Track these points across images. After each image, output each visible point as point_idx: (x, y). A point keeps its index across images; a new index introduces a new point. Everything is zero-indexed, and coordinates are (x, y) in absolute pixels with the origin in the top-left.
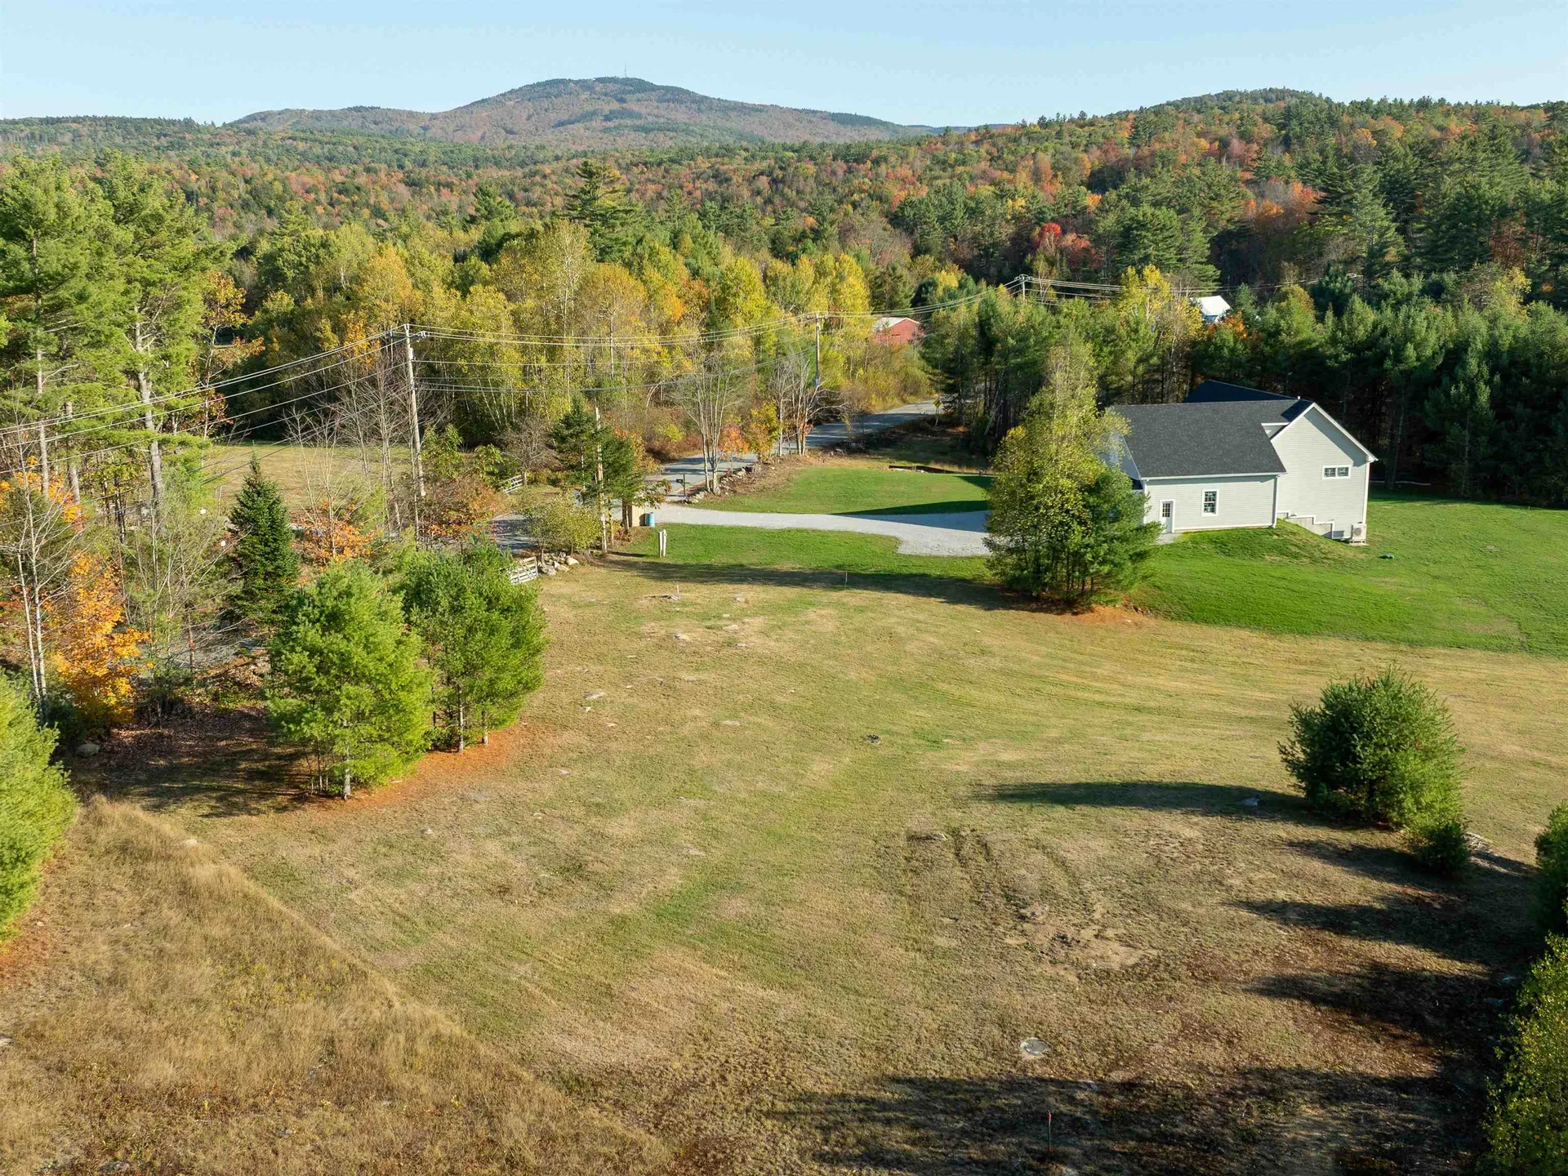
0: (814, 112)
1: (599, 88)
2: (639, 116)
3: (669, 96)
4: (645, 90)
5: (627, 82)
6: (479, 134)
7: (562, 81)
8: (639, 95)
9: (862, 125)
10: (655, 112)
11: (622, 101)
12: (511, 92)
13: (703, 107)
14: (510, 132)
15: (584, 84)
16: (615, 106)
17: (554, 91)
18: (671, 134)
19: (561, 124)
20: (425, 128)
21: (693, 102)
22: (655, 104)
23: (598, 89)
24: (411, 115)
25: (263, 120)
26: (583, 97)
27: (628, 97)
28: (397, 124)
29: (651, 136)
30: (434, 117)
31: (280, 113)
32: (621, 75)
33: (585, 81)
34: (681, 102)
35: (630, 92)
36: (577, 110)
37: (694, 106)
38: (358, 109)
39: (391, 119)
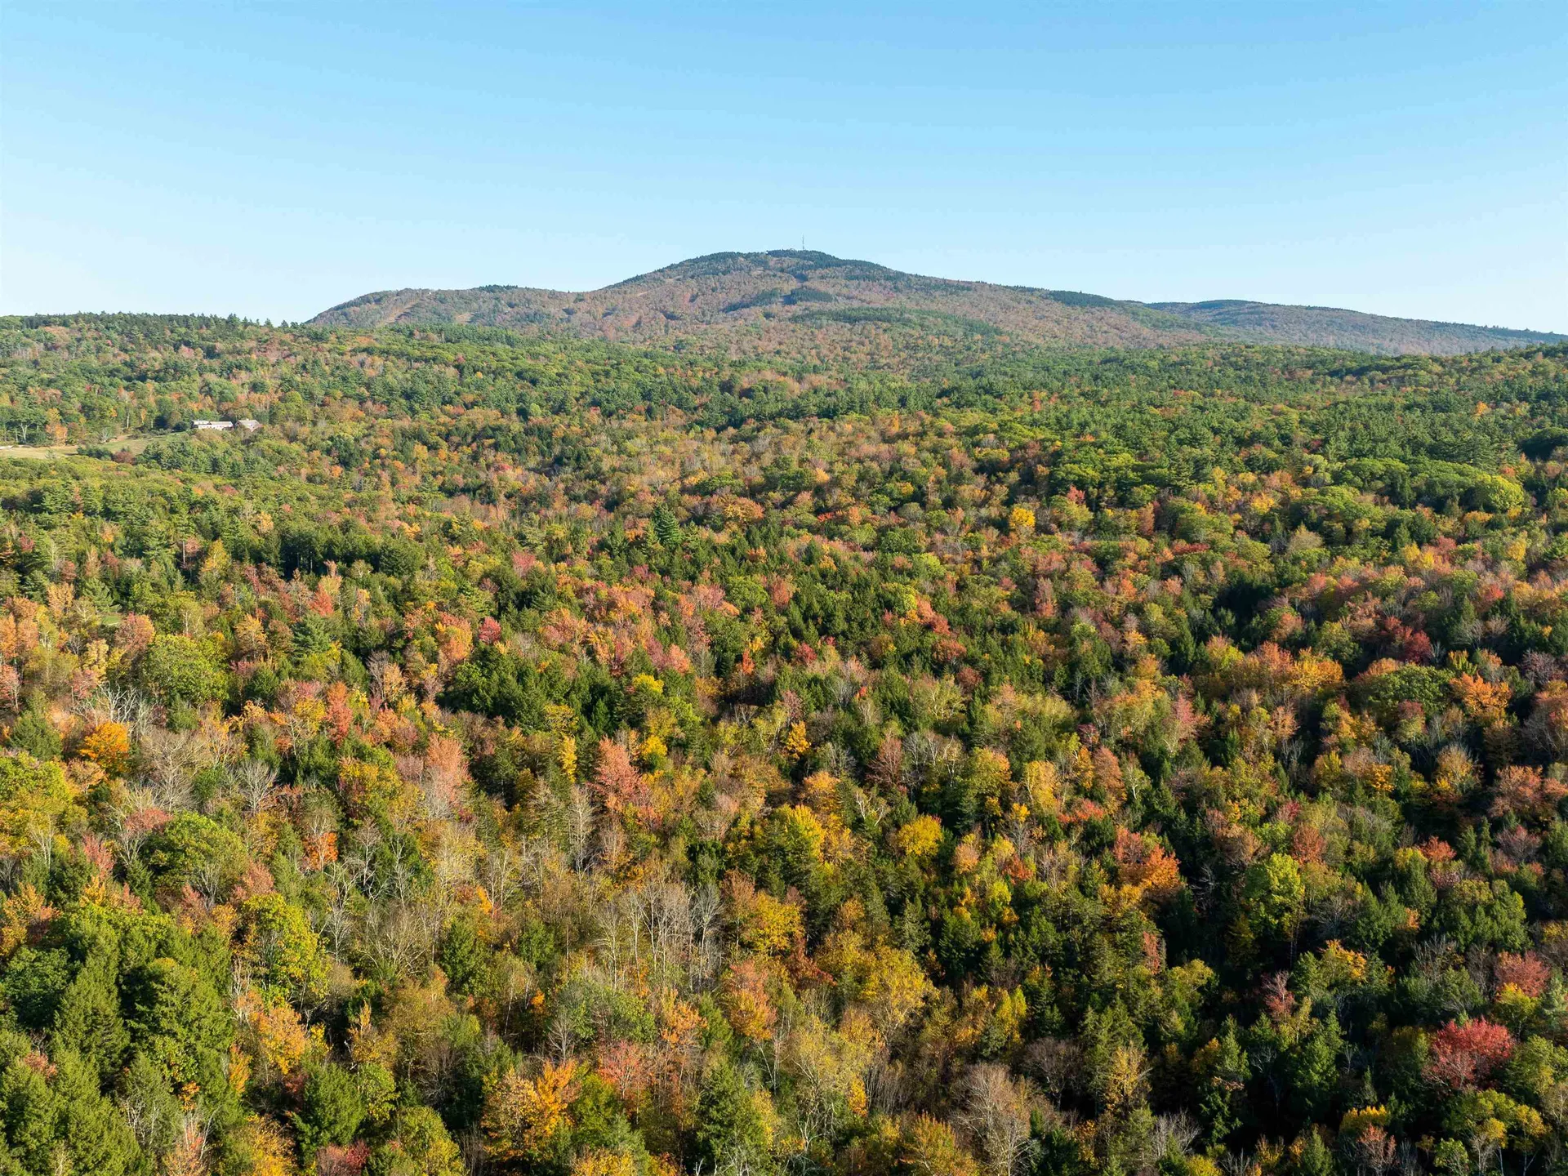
0: (1031, 290)
1: (773, 261)
2: (826, 298)
3: (858, 272)
4: (828, 266)
5: (805, 255)
6: (634, 320)
7: (732, 255)
8: (824, 271)
9: (1093, 306)
10: (845, 291)
11: (803, 278)
12: (671, 267)
13: (899, 285)
14: (671, 317)
15: (755, 259)
16: (793, 284)
17: (721, 267)
18: (885, 325)
19: (733, 307)
20: (569, 312)
21: (888, 279)
22: (843, 282)
23: (771, 264)
24: (553, 295)
25: (378, 301)
26: (755, 273)
27: (810, 274)
28: (535, 307)
29: (858, 327)
30: (580, 298)
31: (398, 294)
32: (798, 248)
33: (756, 255)
34: (874, 279)
35: (810, 267)
36: (749, 288)
37: (889, 284)
38: (491, 289)
39: (529, 301)
